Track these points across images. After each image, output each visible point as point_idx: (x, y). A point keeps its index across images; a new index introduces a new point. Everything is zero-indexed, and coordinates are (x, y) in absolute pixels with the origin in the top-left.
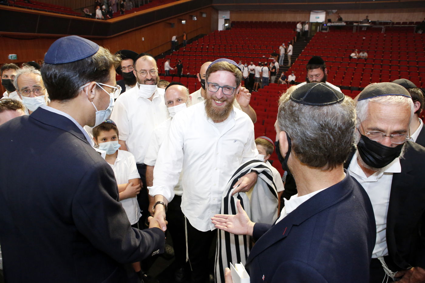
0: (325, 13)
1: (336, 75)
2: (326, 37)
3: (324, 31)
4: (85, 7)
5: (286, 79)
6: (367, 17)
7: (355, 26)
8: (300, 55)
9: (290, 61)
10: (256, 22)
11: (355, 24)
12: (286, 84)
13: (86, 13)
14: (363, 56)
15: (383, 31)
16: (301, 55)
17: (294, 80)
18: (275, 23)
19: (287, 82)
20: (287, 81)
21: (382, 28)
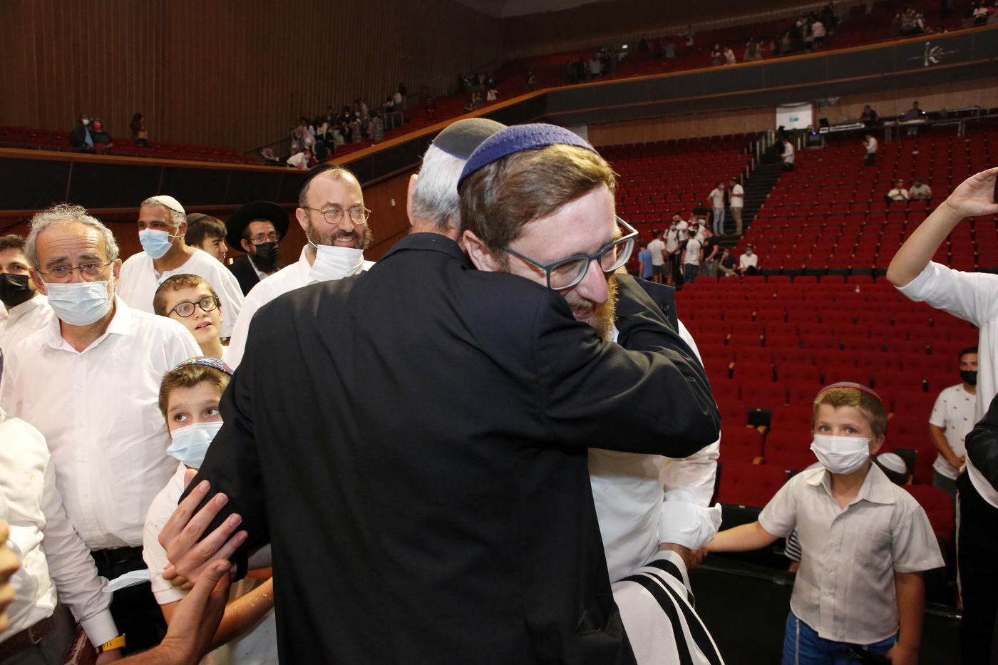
0: (810, 106)
1: (857, 245)
2: (820, 160)
3: (812, 148)
4: (266, 146)
5: (734, 266)
6: (916, 103)
7: (888, 127)
8: (763, 206)
9: (739, 222)
10: (650, 144)
11: (887, 123)
12: (737, 275)
13: (267, 157)
14: (920, 194)
15: (961, 132)
16: (765, 207)
17: (754, 264)
18: (694, 141)
19: (738, 271)
20: (738, 268)
21: (957, 126)
